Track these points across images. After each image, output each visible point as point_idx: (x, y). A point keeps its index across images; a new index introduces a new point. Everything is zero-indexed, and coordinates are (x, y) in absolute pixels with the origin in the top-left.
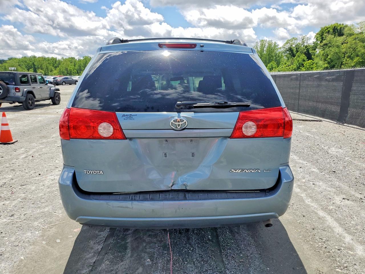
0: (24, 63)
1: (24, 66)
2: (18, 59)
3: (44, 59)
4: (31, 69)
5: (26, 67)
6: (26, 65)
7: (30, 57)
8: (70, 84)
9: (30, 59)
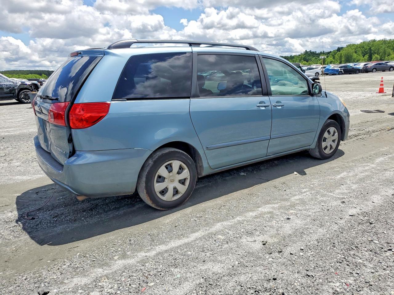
0: (362, 49)
1: (360, 53)
2: (356, 45)
3: (384, 42)
4: (367, 55)
5: (363, 53)
6: (363, 51)
7: (370, 41)
8: (384, 71)
9: (368, 44)
